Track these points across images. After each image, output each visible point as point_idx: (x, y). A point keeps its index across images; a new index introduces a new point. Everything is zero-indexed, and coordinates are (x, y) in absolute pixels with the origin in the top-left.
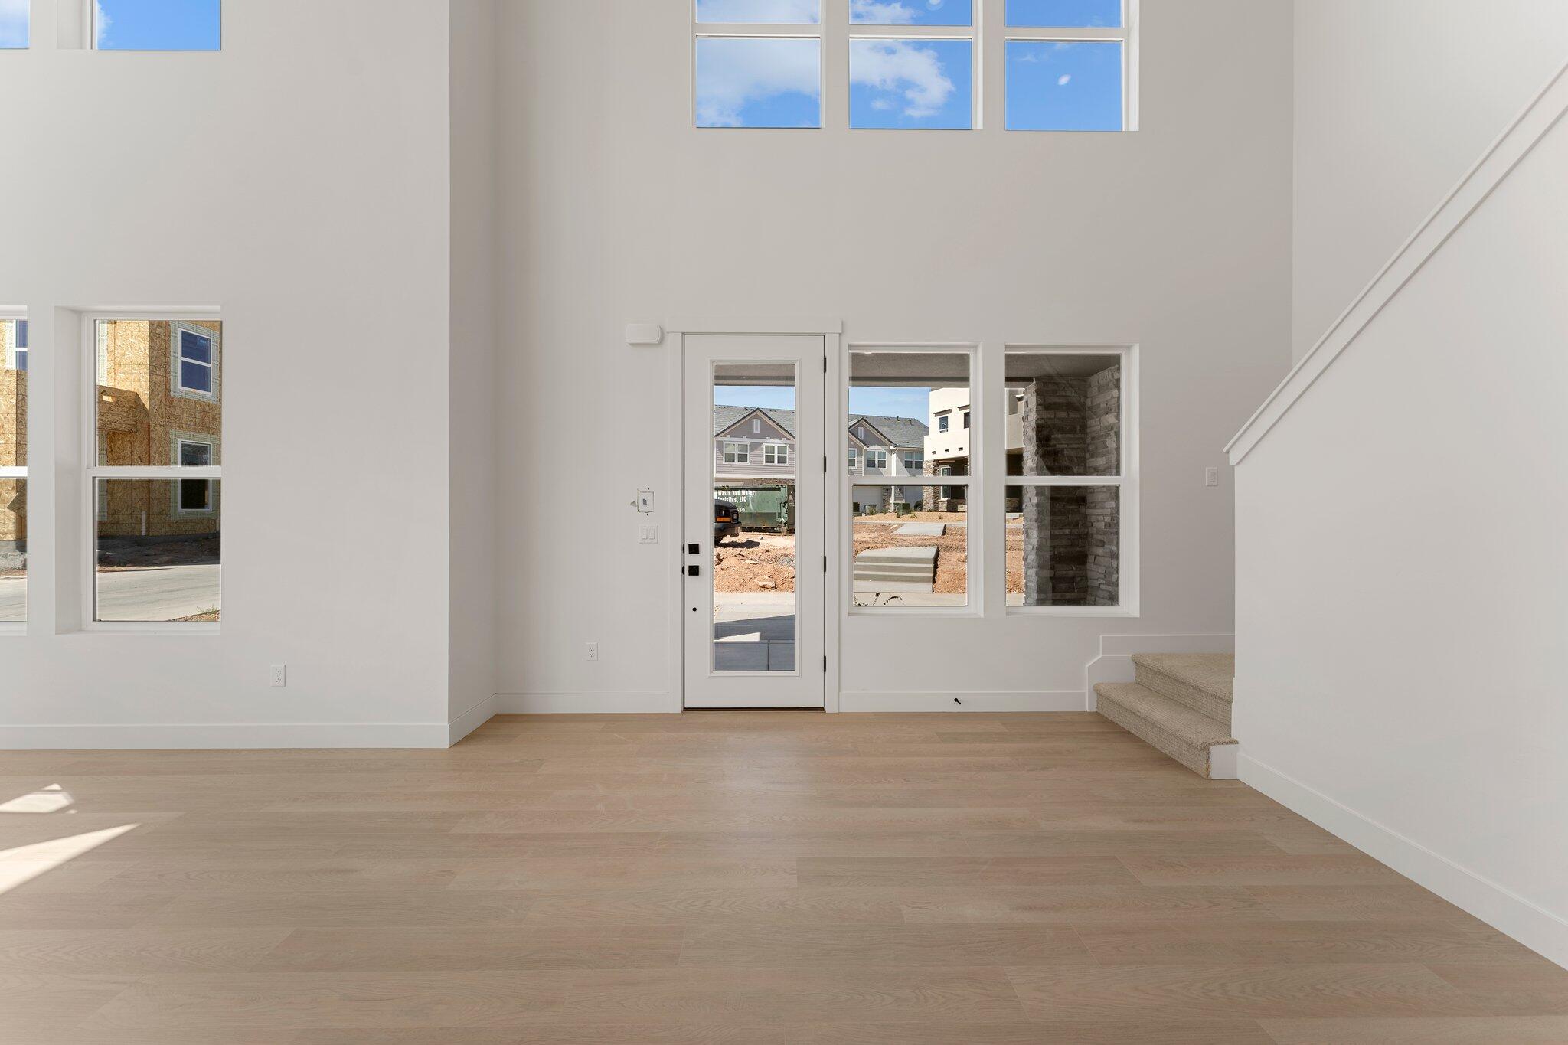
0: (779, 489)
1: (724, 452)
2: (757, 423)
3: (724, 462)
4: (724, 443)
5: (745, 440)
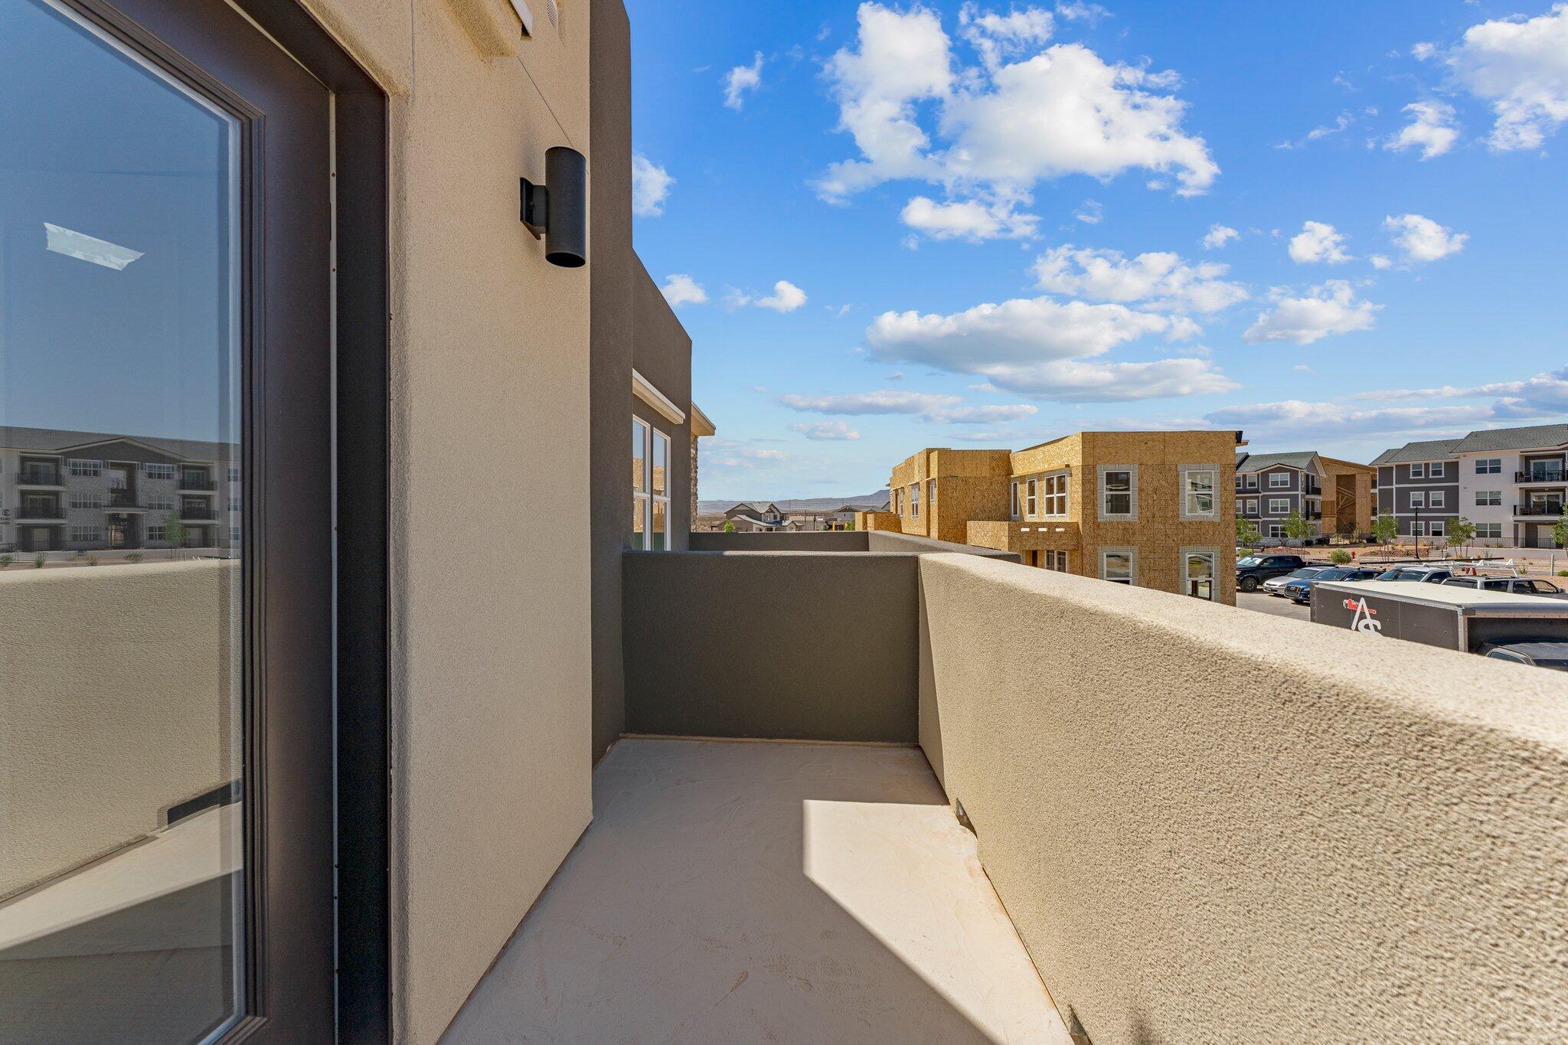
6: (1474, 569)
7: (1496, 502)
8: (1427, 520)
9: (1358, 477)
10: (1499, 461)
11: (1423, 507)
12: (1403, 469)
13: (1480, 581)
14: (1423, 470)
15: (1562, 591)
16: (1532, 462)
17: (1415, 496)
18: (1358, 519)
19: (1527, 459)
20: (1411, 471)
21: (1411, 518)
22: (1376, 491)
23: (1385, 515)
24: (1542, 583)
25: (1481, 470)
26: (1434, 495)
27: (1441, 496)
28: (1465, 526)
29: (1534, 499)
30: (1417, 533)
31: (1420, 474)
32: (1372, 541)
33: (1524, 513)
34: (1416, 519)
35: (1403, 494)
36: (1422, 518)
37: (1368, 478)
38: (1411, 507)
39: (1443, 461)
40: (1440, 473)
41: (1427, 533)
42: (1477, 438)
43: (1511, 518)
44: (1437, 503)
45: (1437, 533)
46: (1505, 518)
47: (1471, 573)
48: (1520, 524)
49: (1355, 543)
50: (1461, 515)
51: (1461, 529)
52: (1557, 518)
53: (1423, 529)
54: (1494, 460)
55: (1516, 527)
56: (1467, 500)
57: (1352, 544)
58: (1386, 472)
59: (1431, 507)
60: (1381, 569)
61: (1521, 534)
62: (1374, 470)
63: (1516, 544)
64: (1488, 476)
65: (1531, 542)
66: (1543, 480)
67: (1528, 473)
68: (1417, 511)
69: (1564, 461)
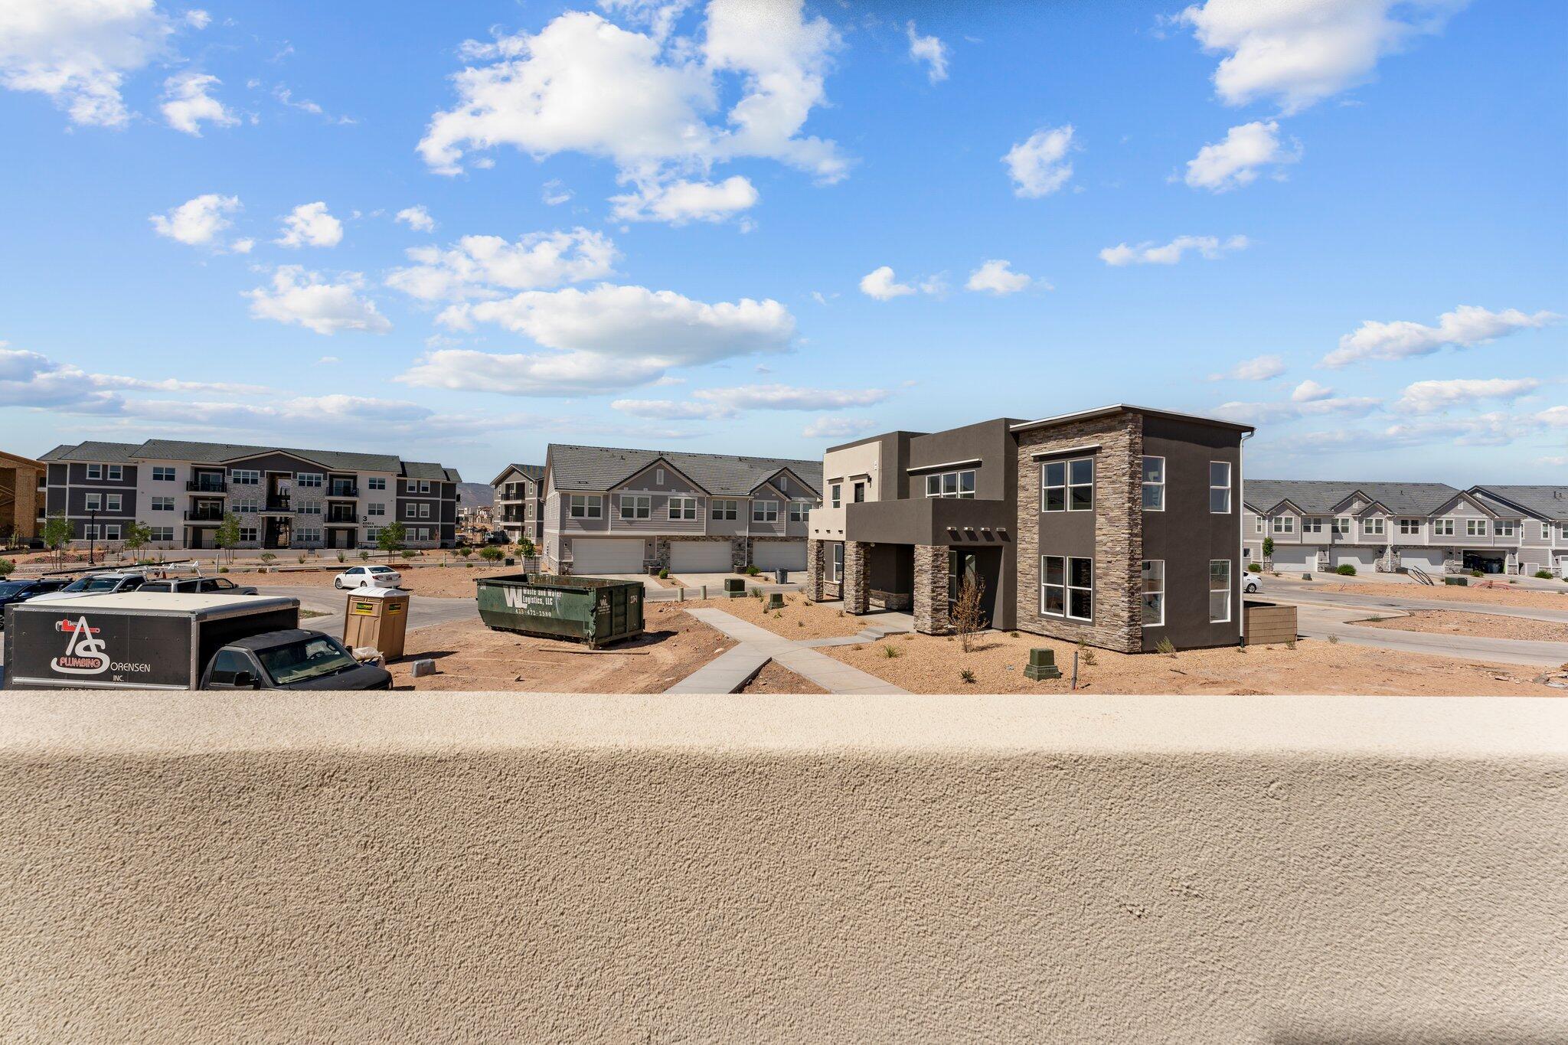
0: (586, 593)
1: (621, 507)
2: (660, 473)
3: (621, 518)
4: (621, 496)
5: (646, 493)
6: (164, 573)
7: (169, 508)
8: (103, 523)
9: (18, 471)
10: (173, 470)
11: (99, 509)
12: (78, 469)
13: (173, 584)
14: (101, 471)
15: (237, 586)
16: (200, 473)
17: (90, 497)
18: (16, 522)
19: (196, 470)
20: (88, 470)
21: (87, 522)
22: (45, 490)
23: (58, 517)
24: (221, 581)
25: (157, 477)
26: (111, 498)
27: (118, 499)
28: (144, 529)
29: (200, 506)
30: (92, 537)
31: (97, 474)
32: (37, 546)
33: (192, 518)
34: (93, 522)
35: (78, 496)
36: (99, 521)
37: (32, 475)
38: (87, 509)
39: (122, 464)
40: (118, 476)
41: (103, 537)
42: (155, 447)
43: (182, 522)
44: (113, 506)
45: (113, 537)
46: (177, 522)
47: (161, 576)
48: (189, 528)
49: (14, 549)
50: (138, 519)
51: (139, 532)
52: (218, 523)
53: (99, 533)
54: (170, 469)
55: (186, 530)
56: (143, 505)
57: (14, 551)
58: (58, 470)
59: (108, 510)
60: (67, 579)
61: (190, 538)
62: (44, 466)
63: (185, 546)
64: (164, 482)
65: (197, 544)
66: (208, 490)
67: (196, 483)
68: (93, 514)
69: (224, 476)
